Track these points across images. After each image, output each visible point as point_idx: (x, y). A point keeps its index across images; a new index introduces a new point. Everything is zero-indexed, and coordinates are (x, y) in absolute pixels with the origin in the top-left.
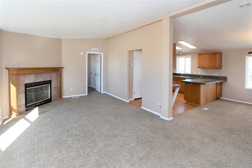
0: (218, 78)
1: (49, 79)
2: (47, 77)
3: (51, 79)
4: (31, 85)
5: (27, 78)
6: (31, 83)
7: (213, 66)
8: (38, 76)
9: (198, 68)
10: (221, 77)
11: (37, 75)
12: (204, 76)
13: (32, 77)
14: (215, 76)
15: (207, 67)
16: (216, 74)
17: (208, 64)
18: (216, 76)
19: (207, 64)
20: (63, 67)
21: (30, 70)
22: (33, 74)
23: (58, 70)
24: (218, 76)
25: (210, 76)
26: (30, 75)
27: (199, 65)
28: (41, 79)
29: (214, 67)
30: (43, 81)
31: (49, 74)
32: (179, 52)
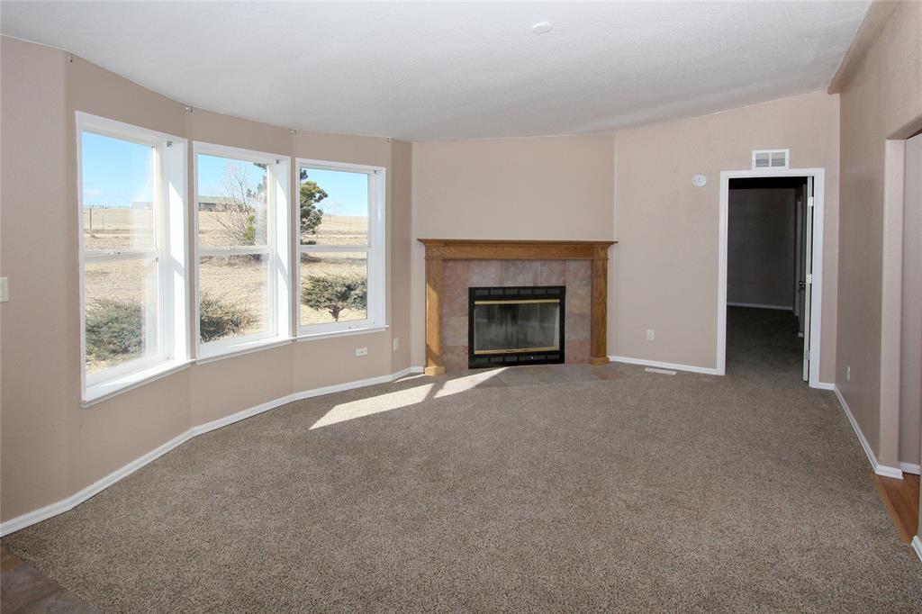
1: (554, 281)
2: (545, 275)
3: (565, 281)
4: (488, 293)
5: (476, 271)
6: (489, 289)
8: (512, 269)
11: (510, 265)
13: (493, 270)
20: (612, 243)
21: (480, 246)
22: (493, 262)
23: (593, 254)
26: (484, 263)
28: (523, 277)
30: (531, 285)
31: (556, 266)
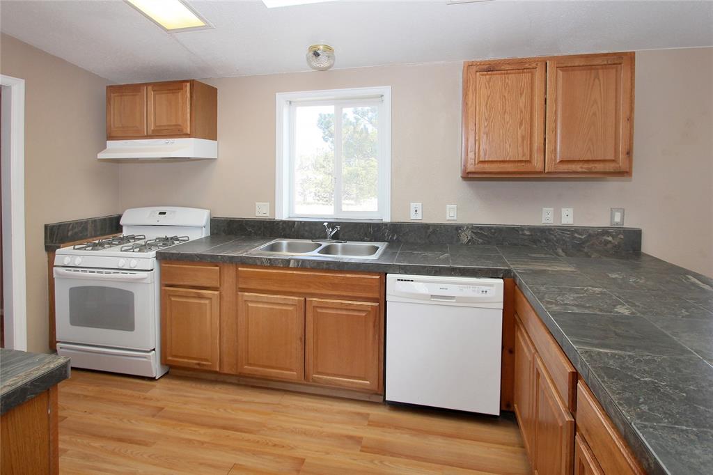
0: (583, 242)
10: (604, 231)
15: (538, 166)
16: (564, 211)
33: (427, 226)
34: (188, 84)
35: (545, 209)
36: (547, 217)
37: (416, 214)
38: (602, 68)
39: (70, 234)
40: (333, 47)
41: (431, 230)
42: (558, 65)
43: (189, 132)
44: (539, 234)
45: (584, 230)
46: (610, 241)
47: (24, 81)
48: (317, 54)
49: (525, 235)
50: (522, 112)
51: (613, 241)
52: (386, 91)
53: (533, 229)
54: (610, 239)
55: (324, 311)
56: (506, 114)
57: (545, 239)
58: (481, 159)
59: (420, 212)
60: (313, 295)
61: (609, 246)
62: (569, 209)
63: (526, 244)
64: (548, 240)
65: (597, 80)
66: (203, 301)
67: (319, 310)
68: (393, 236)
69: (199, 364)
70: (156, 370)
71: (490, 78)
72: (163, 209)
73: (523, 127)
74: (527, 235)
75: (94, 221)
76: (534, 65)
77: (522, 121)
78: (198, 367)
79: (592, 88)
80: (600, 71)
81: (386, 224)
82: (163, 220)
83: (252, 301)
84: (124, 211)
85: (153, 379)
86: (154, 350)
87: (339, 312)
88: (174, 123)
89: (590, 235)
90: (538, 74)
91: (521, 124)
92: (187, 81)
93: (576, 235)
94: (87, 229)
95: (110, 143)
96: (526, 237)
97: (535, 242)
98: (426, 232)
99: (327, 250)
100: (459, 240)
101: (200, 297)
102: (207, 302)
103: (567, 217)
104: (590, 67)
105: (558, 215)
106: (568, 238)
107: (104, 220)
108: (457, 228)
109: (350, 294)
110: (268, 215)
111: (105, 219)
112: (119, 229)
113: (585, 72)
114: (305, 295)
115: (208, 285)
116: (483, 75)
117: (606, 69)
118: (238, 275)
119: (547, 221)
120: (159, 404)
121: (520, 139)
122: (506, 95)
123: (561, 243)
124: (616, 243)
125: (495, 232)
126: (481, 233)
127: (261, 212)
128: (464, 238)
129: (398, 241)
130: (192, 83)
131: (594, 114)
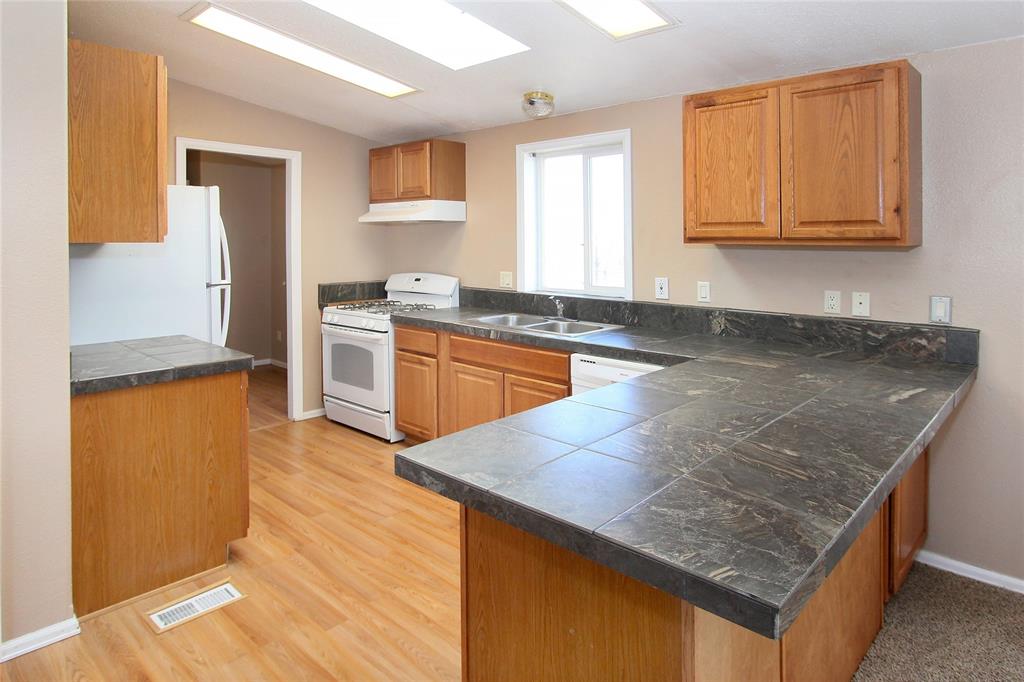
0: (882, 345)
7: (838, 223)
9: (690, 240)
10: (915, 331)
12: (748, 316)
14: (852, 324)
15: (772, 229)
16: (856, 297)
17: (787, 202)
18: (866, 326)
19: (773, 196)
24: (881, 326)
25: (805, 320)
27: (691, 216)
29: (853, 231)
32: (520, 100)
33: (672, 309)
34: (428, 144)
35: (828, 293)
36: (832, 304)
37: (661, 292)
38: (855, 89)
39: (339, 294)
40: (550, 93)
41: (676, 313)
42: (793, 91)
43: (429, 194)
44: (815, 328)
45: (883, 326)
46: (924, 347)
47: (300, 153)
48: (532, 103)
49: (796, 328)
50: (749, 157)
51: (929, 347)
52: (624, 135)
53: (807, 321)
54: (924, 342)
55: (520, 389)
56: (731, 162)
57: (824, 335)
58: (703, 221)
59: (665, 289)
60: (512, 371)
61: (923, 353)
62: (864, 294)
63: (798, 341)
64: (828, 338)
65: (847, 107)
66: (423, 368)
67: (515, 388)
68: (634, 318)
69: (421, 432)
70: (391, 434)
71: (711, 116)
72: (418, 276)
73: (752, 178)
74: (800, 329)
75: (362, 285)
76: (763, 93)
77: (750, 169)
78: (420, 435)
79: (841, 119)
80: (852, 95)
81: (625, 303)
82: (418, 286)
83: (462, 372)
84: (389, 276)
85: (388, 442)
86: (389, 412)
87: (532, 392)
88: (417, 185)
89: (891, 335)
90: (770, 104)
91: (749, 174)
92: (427, 141)
93: (870, 333)
94: (355, 292)
95: (373, 207)
96: (797, 331)
97: (810, 339)
98: (672, 316)
99: (552, 328)
100: (710, 329)
101: (422, 363)
102: (427, 369)
103: (861, 307)
104: (834, 90)
105: (847, 301)
106: (858, 336)
107: (371, 285)
108: (708, 313)
109: (541, 373)
110: (511, 286)
111: (373, 284)
112: (385, 294)
113: (830, 96)
114: (505, 370)
115: (427, 352)
116: (703, 112)
117: (860, 89)
118: (452, 344)
119: (831, 311)
120: (381, 460)
121: (748, 193)
122: (730, 135)
123: (848, 343)
124: (934, 350)
125: (756, 322)
126: (737, 322)
127: (503, 283)
128: (718, 326)
129: (640, 324)
130: (431, 141)
131: (845, 155)
